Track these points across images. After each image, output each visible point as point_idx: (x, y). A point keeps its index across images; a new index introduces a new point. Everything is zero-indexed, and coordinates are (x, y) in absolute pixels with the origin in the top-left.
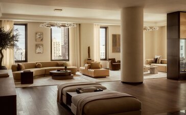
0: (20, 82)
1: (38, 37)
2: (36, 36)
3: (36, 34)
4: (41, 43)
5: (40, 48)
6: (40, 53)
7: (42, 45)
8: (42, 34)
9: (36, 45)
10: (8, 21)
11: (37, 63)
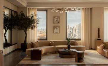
0: (30, 58)
1: (56, 20)
2: (54, 20)
3: (54, 17)
4: (58, 25)
5: (57, 29)
6: (57, 33)
7: (59, 27)
8: (59, 18)
9: (54, 27)
10: (33, 8)
11: (51, 41)
